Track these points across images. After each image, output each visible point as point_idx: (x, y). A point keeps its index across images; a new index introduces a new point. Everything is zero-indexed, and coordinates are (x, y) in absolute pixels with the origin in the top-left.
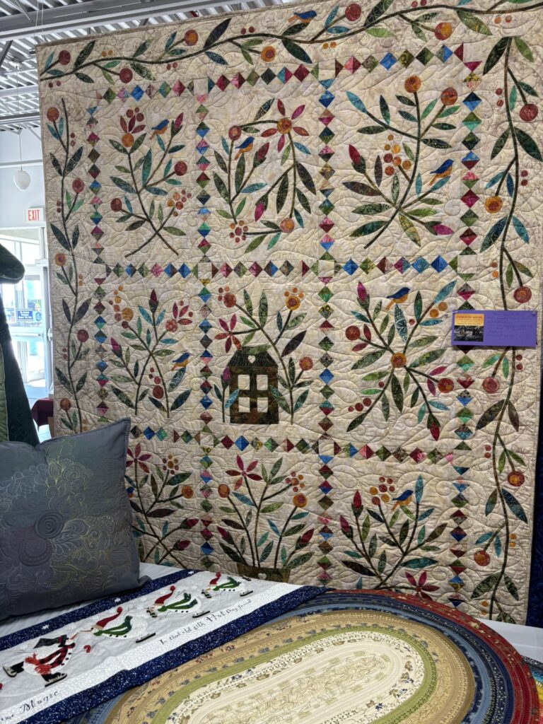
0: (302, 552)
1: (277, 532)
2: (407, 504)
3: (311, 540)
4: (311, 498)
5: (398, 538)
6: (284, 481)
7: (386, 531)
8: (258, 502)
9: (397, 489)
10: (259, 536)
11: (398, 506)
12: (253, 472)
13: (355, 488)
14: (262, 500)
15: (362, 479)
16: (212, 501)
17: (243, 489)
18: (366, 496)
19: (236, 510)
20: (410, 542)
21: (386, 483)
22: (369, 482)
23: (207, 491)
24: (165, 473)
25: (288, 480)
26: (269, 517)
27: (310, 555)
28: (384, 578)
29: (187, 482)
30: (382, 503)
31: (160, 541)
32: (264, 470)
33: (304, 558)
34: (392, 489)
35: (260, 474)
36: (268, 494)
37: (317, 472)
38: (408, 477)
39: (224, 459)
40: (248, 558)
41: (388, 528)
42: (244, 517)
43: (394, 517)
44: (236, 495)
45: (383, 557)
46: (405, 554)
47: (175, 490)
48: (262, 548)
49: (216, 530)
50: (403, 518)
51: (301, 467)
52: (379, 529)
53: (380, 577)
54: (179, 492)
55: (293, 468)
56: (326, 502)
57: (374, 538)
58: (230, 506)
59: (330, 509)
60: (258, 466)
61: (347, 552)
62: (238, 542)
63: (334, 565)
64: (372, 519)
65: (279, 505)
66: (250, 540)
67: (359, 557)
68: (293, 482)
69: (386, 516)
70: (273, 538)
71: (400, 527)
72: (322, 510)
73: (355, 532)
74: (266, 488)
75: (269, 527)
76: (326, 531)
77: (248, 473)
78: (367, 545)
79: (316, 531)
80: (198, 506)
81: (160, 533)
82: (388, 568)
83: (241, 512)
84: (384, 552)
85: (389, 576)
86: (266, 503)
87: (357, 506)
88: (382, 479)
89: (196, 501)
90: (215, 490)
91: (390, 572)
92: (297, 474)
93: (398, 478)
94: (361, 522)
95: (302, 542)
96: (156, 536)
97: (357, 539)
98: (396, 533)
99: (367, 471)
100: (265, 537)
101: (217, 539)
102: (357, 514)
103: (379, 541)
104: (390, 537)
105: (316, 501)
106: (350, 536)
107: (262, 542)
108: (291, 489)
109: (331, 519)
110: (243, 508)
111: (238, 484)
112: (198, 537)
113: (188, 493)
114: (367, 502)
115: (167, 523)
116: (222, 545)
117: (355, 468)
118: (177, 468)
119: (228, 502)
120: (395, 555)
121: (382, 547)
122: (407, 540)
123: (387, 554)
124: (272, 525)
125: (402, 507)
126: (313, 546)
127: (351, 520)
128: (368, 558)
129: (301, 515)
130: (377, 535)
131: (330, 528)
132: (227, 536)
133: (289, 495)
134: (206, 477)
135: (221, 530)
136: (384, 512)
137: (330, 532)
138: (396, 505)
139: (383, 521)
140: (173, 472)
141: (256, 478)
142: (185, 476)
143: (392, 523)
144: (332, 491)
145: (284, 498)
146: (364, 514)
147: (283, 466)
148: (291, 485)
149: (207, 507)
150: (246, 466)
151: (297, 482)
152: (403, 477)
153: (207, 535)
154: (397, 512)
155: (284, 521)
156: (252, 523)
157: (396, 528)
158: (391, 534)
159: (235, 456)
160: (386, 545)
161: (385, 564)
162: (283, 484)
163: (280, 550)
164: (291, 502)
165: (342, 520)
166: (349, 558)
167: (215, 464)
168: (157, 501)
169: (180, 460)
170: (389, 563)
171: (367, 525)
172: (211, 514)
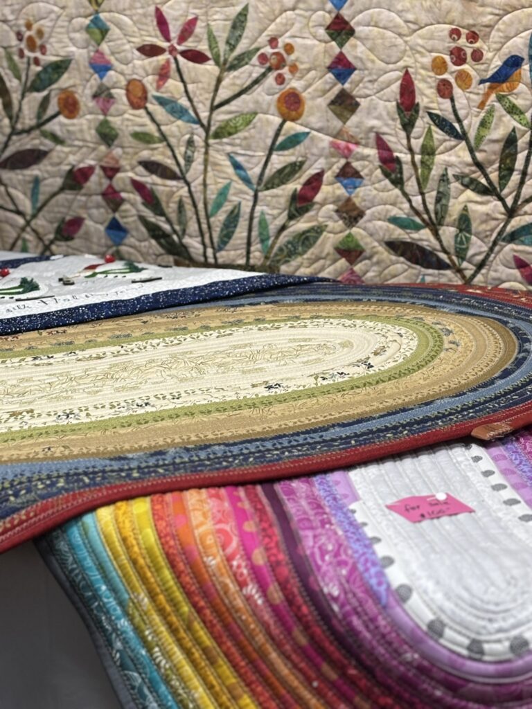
0: (301, 225)
1: (247, 181)
2: (511, 89)
3: (319, 198)
4: (313, 98)
5: (494, 176)
6: (255, 60)
7: (468, 159)
8: (204, 115)
9: (487, 55)
10: (212, 196)
11: (493, 97)
12: (190, 44)
13: (401, 64)
14: (213, 108)
15: (415, 39)
16: (115, 121)
17: (173, 85)
18: (424, 81)
19: (164, 138)
20: (522, 182)
21: (462, 41)
22: (429, 44)
23: (103, 96)
24: (22, 65)
25: (263, 58)
26: (229, 149)
27: (318, 231)
28: (468, 273)
29: (65, 81)
30: (457, 91)
31: (28, 223)
32: (212, 39)
33: (307, 239)
34: (477, 56)
35: (203, 47)
36: (223, 94)
37: (322, 32)
38: (511, 23)
39: (130, 17)
40: (194, 244)
41: (471, 151)
42: (181, 150)
43: (484, 124)
44: (162, 102)
45: (464, 222)
46: (511, 212)
47: (45, 103)
48: (220, 218)
49: (130, 187)
50: (504, 125)
51: (289, 25)
52: (454, 157)
53: (460, 271)
54: (53, 108)
55: (272, 29)
56: (344, 104)
57: (444, 179)
58: (151, 128)
59: (354, 119)
60: (199, 29)
61: (394, 220)
62: (171, 208)
63: (367, 253)
64: (438, 134)
65: (248, 118)
66: (195, 205)
67: (417, 228)
68: (274, 60)
69: (465, 123)
70: (241, 196)
71: (498, 147)
72: (337, 124)
73: (407, 170)
74: (219, 80)
75: (230, 170)
76: (348, 175)
77: (180, 48)
78: (431, 197)
79: (328, 176)
80: (91, 135)
81: (26, 205)
82: (477, 247)
83: (173, 141)
84: (465, 209)
85: (480, 266)
86: (221, 116)
87: (407, 107)
88: (455, 33)
89: (85, 124)
90: (120, 93)
91: (480, 258)
92: (281, 42)
93: (491, 27)
94: (417, 144)
95: (301, 203)
96: (19, 213)
97: (411, 186)
98: (491, 163)
99: (424, 18)
100: (223, 194)
101: (133, 206)
102: (408, 126)
103: (455, 186)
104: (477, 175)
105: (323, 102)
106: (398, 182)
107: (219, 206)
108: (271, 79)
109: (357, 143)
110: (176, 129)
111: (163, 74)
112: (98, 206)
113: (70, 106)
114: (426, 96)
115: (37, 181)
116: (143, 219)
117: (399, 13)
118: (43, 49)
119: (147, 120)
120: (488, 217)
121: (462, 199)
122: (515, 177)
123: (471, 215)
124: (237, 166)
125: (500, 99)
126: (324, 212)
127: (396, 140)
128: (434, 226)
129: (294, 140)
130: (451, 172)
131: (356, 165)
132: (151, 199)
133: (266, 94)
134: (101, 66)
135: (139, 187)
136: (461, 113)
137: (357, 174)
138: (487, 95)
139: (462, 136)
140: (37, 62)
141: (196, 57)
142: (60, 67)
143: (479, 138)
144: (355, 76)
145: (257, 102)
146: (422, 123)
147: (251, 25)
148: (270, 69)
149: (107, 136)
150: (174, 33)
151: (281, 63)
152: (500, 25)
153: (112, 198)
154: (491, 112)
155: (262, 154)
156: (197, 166)
157: (490, 152)
158: (479, 165)
159: (152, 9)
160: (469, 194)
161: (468, 239)
162: (253, 69)
163: (256, 221)
164: (273, 109)
165: (381, 144)
166: (399, 234)
167: (115, 32)
168: (14, 132)
169: (46, 30)
170: (477, 235)
171: (428, 151)
172: (117, 151)
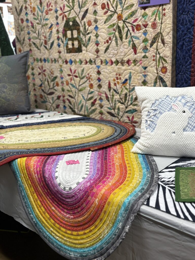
0: (93, 108)
1: (84, 99)
2: (126, 85)
3: (96, 103)
4: (95, 85)
5: (124, 101)
6: (85, 78)
9: (122, 78)
10: (79, 101)
11: (123, 86)
12: (75, 74)
13: (109, 79)
14: (79, 86)
15: (111, 75)
16: (64, 88)
17: (73, 81)
18: (112, 82)
19: (71, 91)
20: (128, 102)
21: (118, 76)
22: (113, 76)
23: (62, 83)
24: (50, 77)
25: (87, 77)
26: (81, 93)
27: (96, 109)
28: (120, 118)
29: (57, 80)
30: (117, 85)
31: (52, 105)
32: (79, 74)
33: (94, 110)
34: (120, 78)
35: (77, 75)
36: (81, 83)
37: (96, 73)
38: (125, 73)
39: (66, 69)
40: (76, 110)
41: (120, 96)
43: (122, 91)
44: (71, 85)
45: (119, 109)
46: (126, 108)
47: (54, 84)
48: (80, 106)
49: (66, 99)
50: (125, 91)
51: (91, 71)
52: (117, 97)
53: (118, 118)
54: (55, 85)
55: (88, 72)
56: (100, 86)
57: (115, 101)
58: (69, 89)
59: (101, 89)
60: (77, 72)
61: (108, 108)
62: (73, 104)
63: (104, 113)
64: (114, 93)
65: (85, 88)
66: (76, 103)
67: (112, 109)
68: (88, 78)
69: (119, 91)
70: (83, 102)
71: (124, 95)
72: (98, 90)
73: (110, 99)
74: (80, 81)
75: (82, 97)
76: (101, 99)
78: (114, 104)
79: (98, 99)
80: (61, 90)
81: (51, 102)
82: (121, 114)
83: (73, 92)
84: (119, 107)
85: (122, 117)
86: (80, 88)
87: (110, 87)
88: (117, 74)
89: (59, 88)
90: (65, 83)
91: (121, 116)
92: (90, 74)
93: (122, 73)
94: (111, 94)
95: (93, 104)
96: (50, 103)
97: (111, 102)
98: (123, 98)
99: (112, 71)
100: (81, 101)
101: (67, 103)
102: (110, 91)
103: (117, 102)
104: (121, 100)
105: (96, 86)
106: (109, 101)
107: (80, 103)
108: (88, 81)
109: (102, 93)
110: (73, 89)
111: (71, 80)
112: (62, 103)
113: (57, 85)
114: (112, 85)
115: (53, 98)
116: (69, 105)
117: (108, 70)
118: (53, 74)
119: (69, 88)
120: (122, 108)
122: (127, 101)
123: (120, 108)
124: (83, 97)
125: (124, 87)
126: (97, 106)
127: (108, 93)
128: (114, 109)
129: (92, 92)
130: (117, 100)
131: (102, 97)
132: (70, 102)
134: (62, 78)
135: (68, 99)
136: (118, 89)
137: (102, 99)
138: (122, 86)
139: (118, 93)
140: (52, 76)
141: (76, 77)
142: (56, 78)
143: (121, 94)
144: (101, 81)
145: (86, 85)
146: (112, 90)
147: (85, 71)
148: (88, 79)
149: (63, 90)
150: (73, 72)
151: (90, 78)
152: (124, 73)
153: (64, 101)
154: (123, 89)
155: (87, 95)
156: (77, 96)
157: (123, 96)
158: (121, 99)
159: (69, 68)
160: (119, 104)
161: (119, 112)
162: (85, 79)
163: (86, 107)
164: (88, 86)
165: (106, 94)
166: (109, 110)
167: (64, 72)
168: (50, 89)
169: (54, 71)
170: (121, 111)
171: (113, 96)
172: (65, 93)
